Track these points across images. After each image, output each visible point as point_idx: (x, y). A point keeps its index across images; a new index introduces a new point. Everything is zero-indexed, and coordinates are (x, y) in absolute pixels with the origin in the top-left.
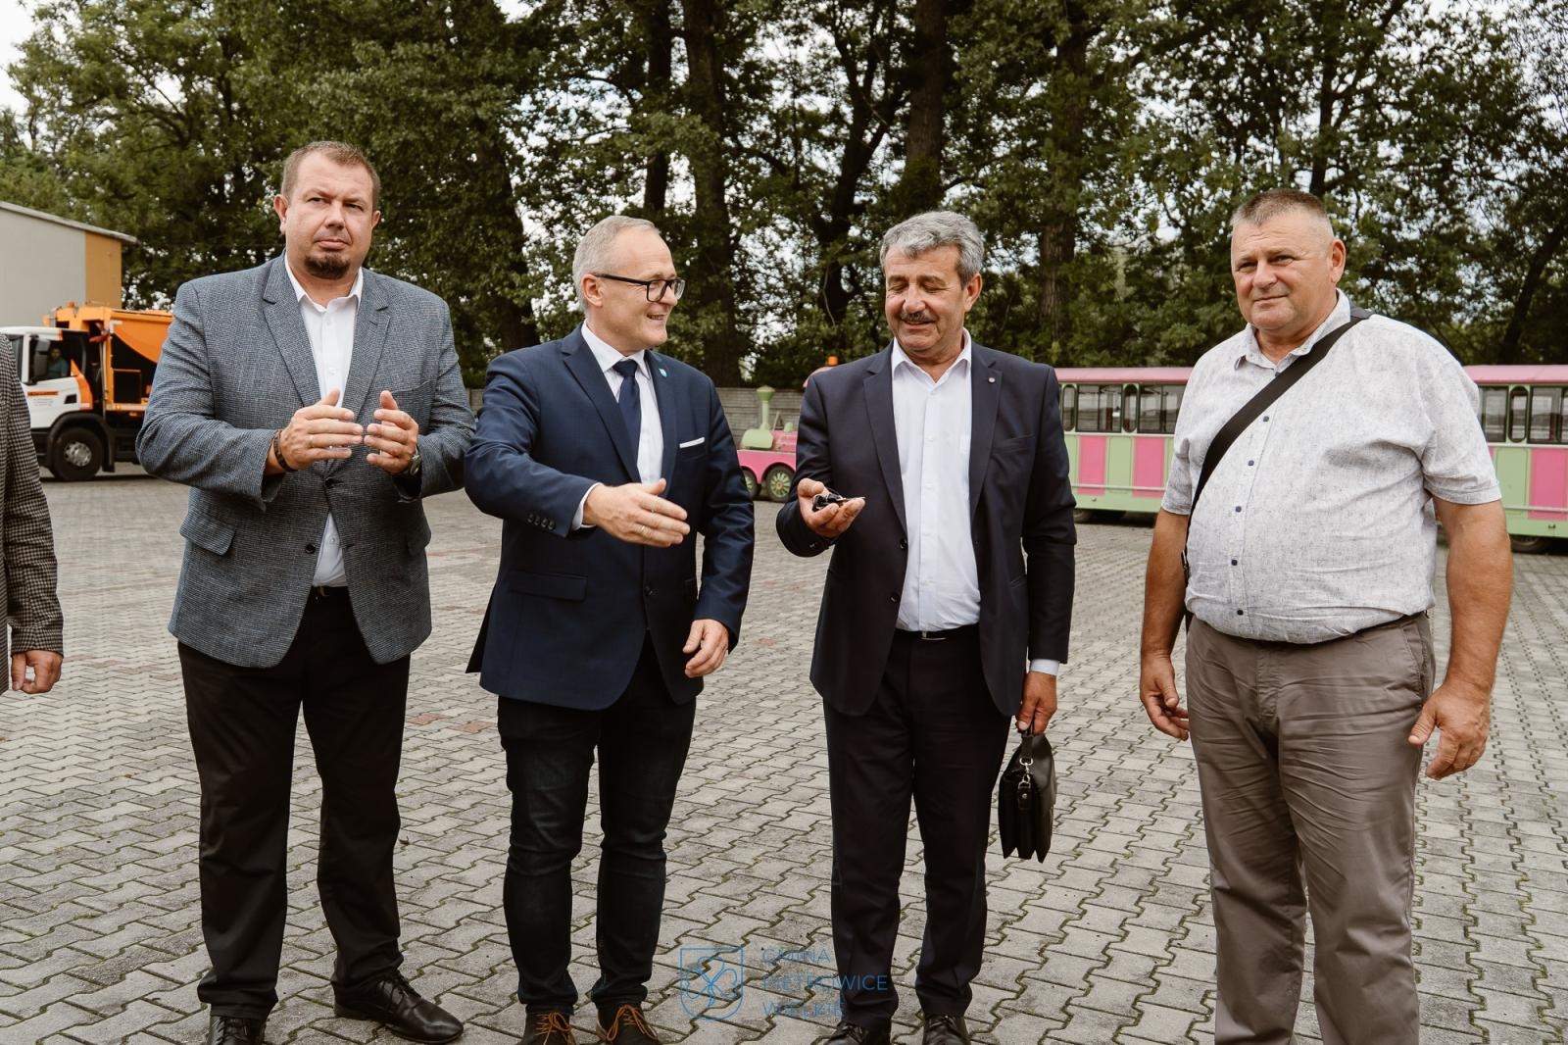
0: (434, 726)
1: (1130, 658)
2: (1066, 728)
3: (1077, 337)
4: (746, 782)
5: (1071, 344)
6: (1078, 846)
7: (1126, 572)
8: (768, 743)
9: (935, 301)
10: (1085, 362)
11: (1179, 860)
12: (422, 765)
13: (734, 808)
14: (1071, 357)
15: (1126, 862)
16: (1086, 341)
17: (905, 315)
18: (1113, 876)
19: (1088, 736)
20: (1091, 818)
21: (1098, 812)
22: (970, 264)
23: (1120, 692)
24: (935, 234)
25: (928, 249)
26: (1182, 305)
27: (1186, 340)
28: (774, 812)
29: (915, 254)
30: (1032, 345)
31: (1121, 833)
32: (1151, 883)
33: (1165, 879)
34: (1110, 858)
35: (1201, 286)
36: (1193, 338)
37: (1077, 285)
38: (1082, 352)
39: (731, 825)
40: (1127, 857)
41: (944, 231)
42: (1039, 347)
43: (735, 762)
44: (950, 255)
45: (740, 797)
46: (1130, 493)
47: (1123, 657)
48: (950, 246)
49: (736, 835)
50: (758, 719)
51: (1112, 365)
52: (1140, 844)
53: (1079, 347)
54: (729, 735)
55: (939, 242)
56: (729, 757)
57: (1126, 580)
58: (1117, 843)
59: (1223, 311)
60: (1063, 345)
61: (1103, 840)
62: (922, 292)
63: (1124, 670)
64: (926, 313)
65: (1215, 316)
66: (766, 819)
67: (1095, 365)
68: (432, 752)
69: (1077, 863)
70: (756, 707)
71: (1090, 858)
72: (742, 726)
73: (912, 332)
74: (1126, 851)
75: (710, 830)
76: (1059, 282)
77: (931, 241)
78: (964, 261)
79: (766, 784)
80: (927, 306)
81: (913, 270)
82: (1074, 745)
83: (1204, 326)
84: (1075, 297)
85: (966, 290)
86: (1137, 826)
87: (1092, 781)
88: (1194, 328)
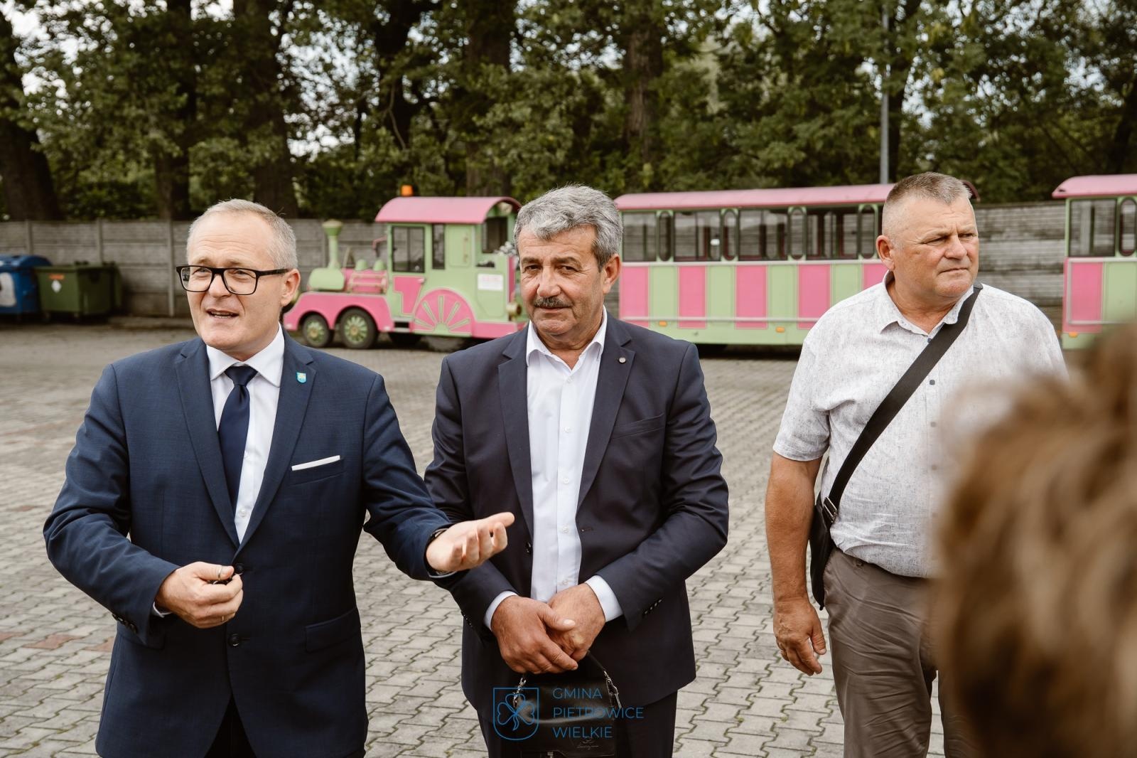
0: (67, 649)
1: (756, 515)
2: (707, 595)
3: (670, 158)
4: (415, 676)
5: (664, 166)
6: (738, 713)
7: (739, 416)
8: (425, 633)
9: (570, 285)
10: (681, 187)
11: (831, 719)
12: (73, 694)
13: (412, 704)
14: (665, 181)
15: (784, 725)
16: (679, 162)
17: (539, 299)
18: (774, 740)
19: (730, 602)
20: (746, 684)
21: (751, 679)
22: (608, 245)
23: (752, 553)
24: (569, 215)
25: (561, 232)
26: (779, 122)
27: (785, 160)
28: (450, 704)
29: (547, 237)
30: (622, 167)
31: (775, 698)
32: (809, 744)
33: (820, 739)
34: (769, 723)
35: (797, 98)
36: (791, 157)
37: (668, 101)
38: (676, 174)
39: (413, 721)
40: (784, 720)
41: (578, 211)
42: (629, 169)
43: (399, 656)
44: (585, 238)
45: (414, 692)
46: (733, 325)
47: (749, 515)
48: (586, 227)
49: (421, 731)
50: (407, 608)
51: (707, 188)
52: (794, 707)
53: (671, 170)
54: (384, 628)
55: (572, 223)
56: (391, 651)
57: (740, 425)
58: (774, 708)
59: (823, 127)
60: (655, 167)
61: (760, 706)
62: (557, 276)
63: (752, 528)
64: (562, 298)
65: (813, 134)
66: (445, 712)
67: (691, 188)
68: (78, 679)
69: (741, 729)
70: (402, 595)
71: (751, 724)
72: (393, 617)
73: (548, 316)
74: (782, 715)
75: (395, 729)
76: (647, 95)
77: (565, 223)
78: (600, 242)
79: (436, 676)
80: (562, 291)
81: (546, 253)
82: (718, 612)
83: (804, 144)
84: (666, 113)
85: (604, 272)
86: (789, 690)
87: (740, 647)
88: (793, 146)
